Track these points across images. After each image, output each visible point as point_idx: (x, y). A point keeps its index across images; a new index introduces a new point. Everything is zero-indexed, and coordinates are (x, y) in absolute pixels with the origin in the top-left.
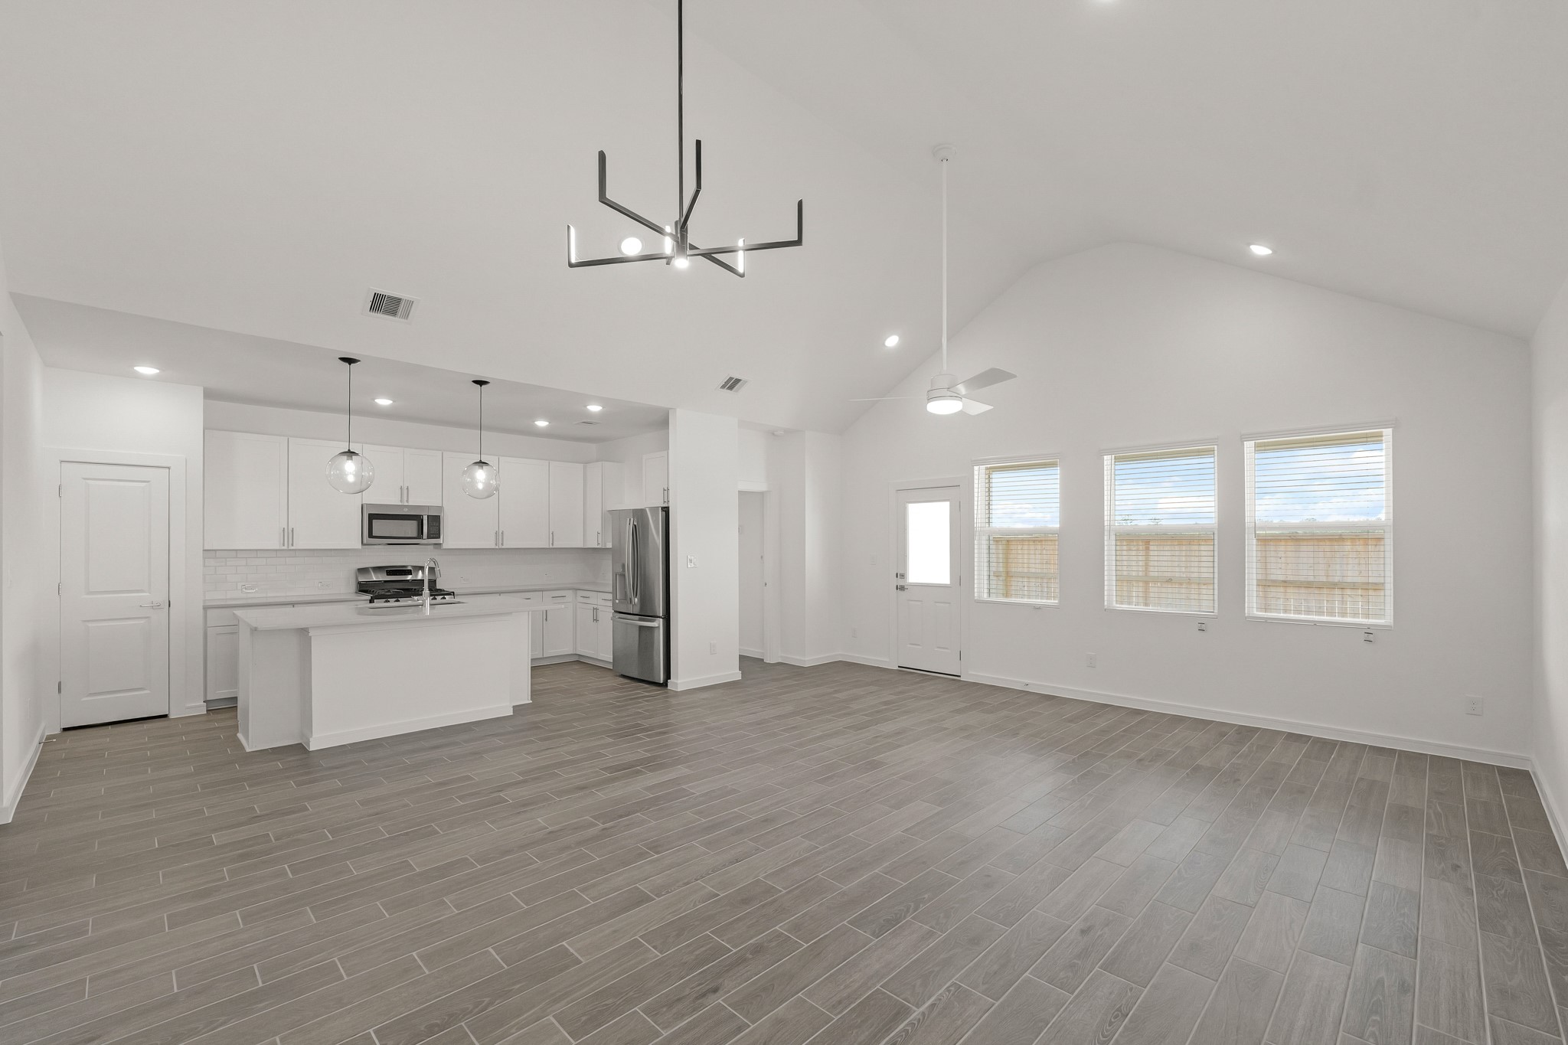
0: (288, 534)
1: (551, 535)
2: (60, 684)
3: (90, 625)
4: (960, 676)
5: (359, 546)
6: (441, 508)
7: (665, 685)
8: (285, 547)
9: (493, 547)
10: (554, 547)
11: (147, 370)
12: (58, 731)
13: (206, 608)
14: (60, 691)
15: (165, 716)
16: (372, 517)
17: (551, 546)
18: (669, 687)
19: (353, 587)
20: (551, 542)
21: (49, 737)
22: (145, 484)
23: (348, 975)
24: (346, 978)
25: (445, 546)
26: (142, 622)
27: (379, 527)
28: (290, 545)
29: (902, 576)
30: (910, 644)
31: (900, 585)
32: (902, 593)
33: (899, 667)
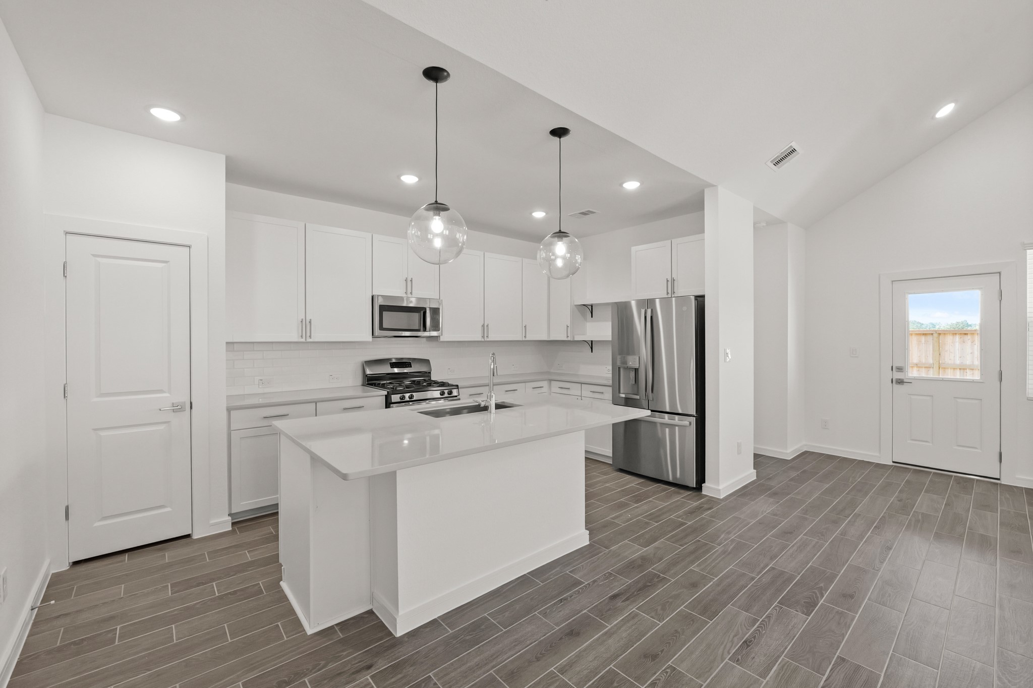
0: (306, 325)
1: (524, 328)
2: (67, 508)
3: (103, 433)
4: (999, 479)
5: (369, 338)
6: (439, 301)
7: (699, 488)
8: (303, 340)
9: (480, 339)
10: (526, 339)
11: (166, 115)
12: (65, 567)
13: (229, 410)
14: (67, 517)
15: (188, 536)
16: (383, 308)
17: (524, 339)
18: (705, 492)
19: (359, 380)
20: (524, 335)
21: (55, 576)
22: (163, 264)
25: (442, 339)
26: (162, 427)
27: (390, 319)
28: (308, 337)
29: (900, 369)
30: (913, 440)
31: (896, 379)
32: (899, 386)
33: (894, 462)
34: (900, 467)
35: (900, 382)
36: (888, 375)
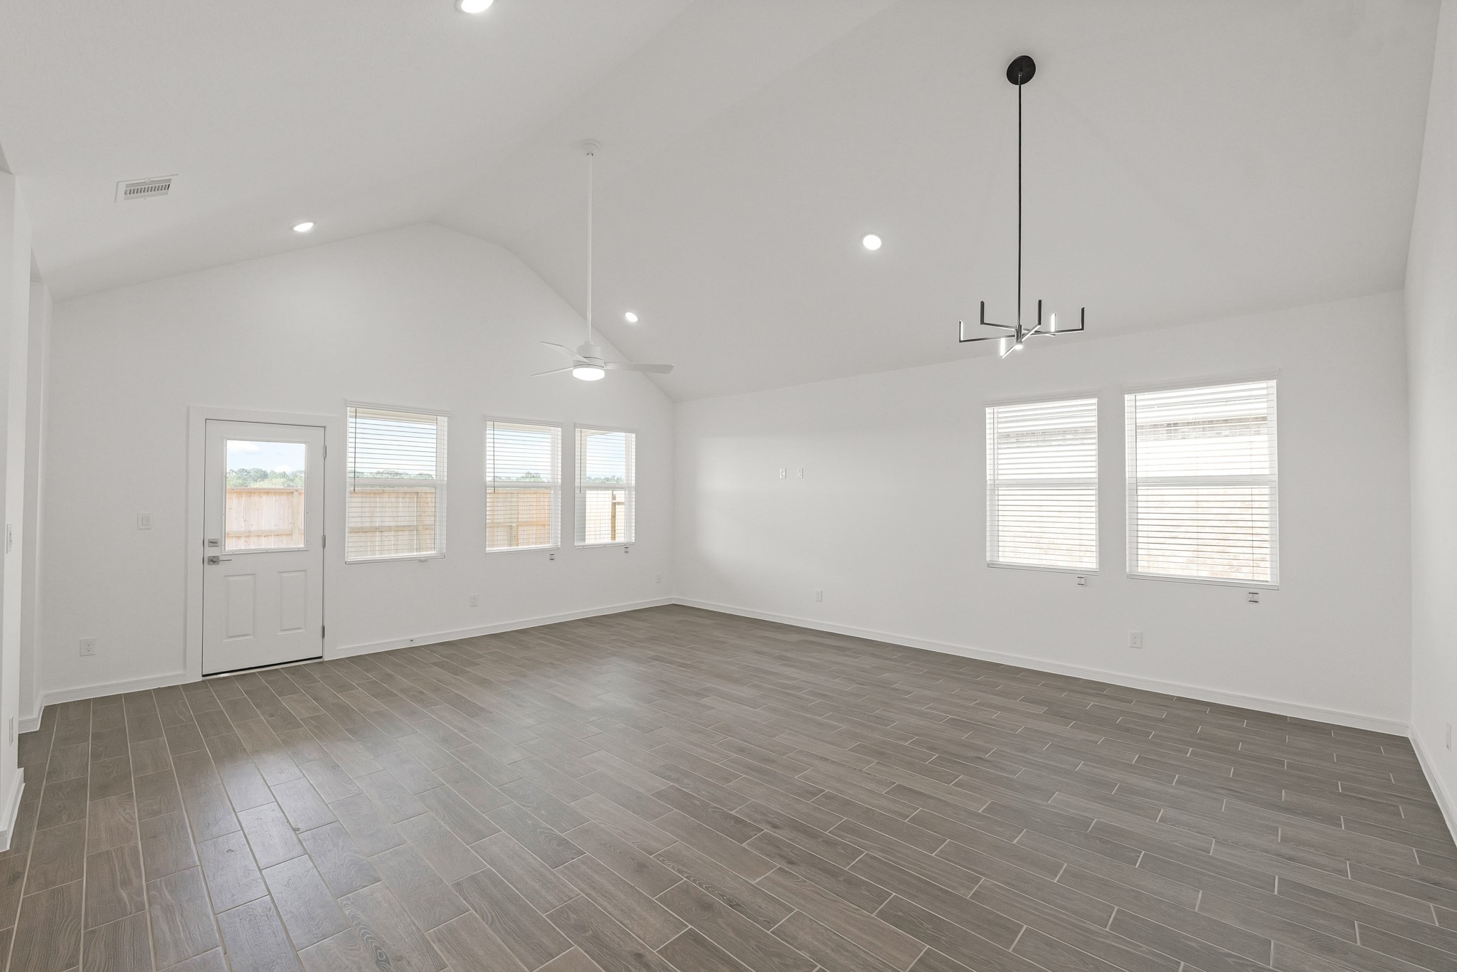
4: (320, 657)
23: (1113, 908)
24: (1116, 908)
29: (213, 543)
30: (230, 637)
31: (209, 557)
32: (214, 567)
33: (204, 676)
34: (211, 680)
35: (214, 561)
36: (197, 553)
